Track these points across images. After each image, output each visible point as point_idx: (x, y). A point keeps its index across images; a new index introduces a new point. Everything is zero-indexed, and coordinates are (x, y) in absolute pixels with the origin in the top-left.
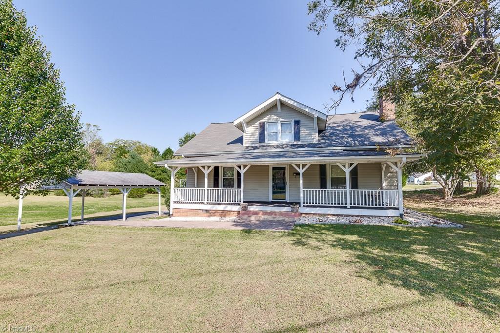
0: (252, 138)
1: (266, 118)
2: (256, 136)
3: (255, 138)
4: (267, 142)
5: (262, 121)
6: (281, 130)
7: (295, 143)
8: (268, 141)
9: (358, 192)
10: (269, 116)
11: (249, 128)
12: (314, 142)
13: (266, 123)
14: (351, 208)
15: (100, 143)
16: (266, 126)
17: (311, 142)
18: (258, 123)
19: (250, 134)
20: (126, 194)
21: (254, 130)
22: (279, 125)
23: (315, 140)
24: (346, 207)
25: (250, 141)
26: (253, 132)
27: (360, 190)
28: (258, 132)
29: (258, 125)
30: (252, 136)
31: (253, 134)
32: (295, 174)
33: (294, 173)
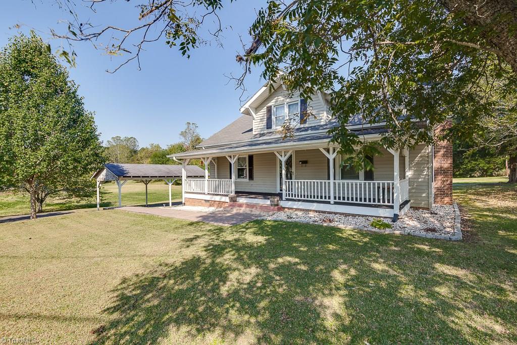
0: (260, 125)
1: (273, 101)
2: (264, 122)
3: (263, 125)
4: (274, 127)
5: (269, 105)
6: (287, 113)
7: (302, 126)
8: (276, 126)
9: (374, 184)
10: (276, 98)
11: (258, 114)
12: (322, 123)
13: (273, 107)
14: (336, 203)
15: (198, 139)
16: (273, 109)
17: (319, 124)
18: (265, 108)
19: (259, 121)
20: (170, 184)
21: (262, 115)
22: (285, 106)
23: (322, 120)
24: (329, 203)
25: (259, 128)
26: (262, 118)
27: (376, 182)
28: (266, 117)
29: (266, 110)
30: (261, 123)
31: (262, 120)
32: (301, 163)
33: (300, 161)
